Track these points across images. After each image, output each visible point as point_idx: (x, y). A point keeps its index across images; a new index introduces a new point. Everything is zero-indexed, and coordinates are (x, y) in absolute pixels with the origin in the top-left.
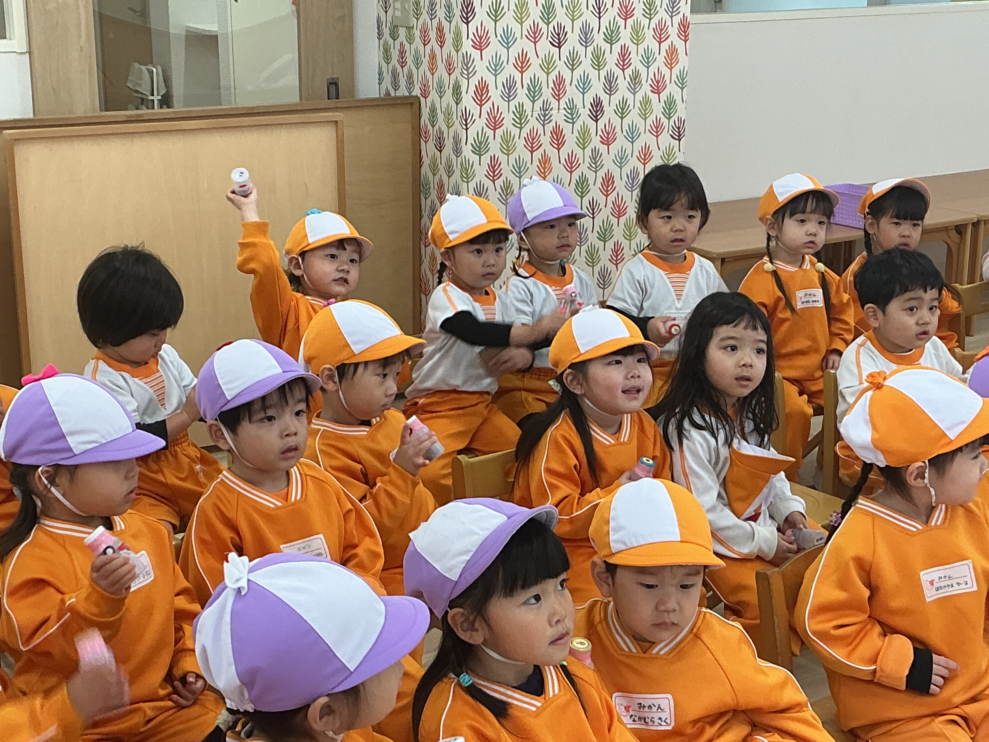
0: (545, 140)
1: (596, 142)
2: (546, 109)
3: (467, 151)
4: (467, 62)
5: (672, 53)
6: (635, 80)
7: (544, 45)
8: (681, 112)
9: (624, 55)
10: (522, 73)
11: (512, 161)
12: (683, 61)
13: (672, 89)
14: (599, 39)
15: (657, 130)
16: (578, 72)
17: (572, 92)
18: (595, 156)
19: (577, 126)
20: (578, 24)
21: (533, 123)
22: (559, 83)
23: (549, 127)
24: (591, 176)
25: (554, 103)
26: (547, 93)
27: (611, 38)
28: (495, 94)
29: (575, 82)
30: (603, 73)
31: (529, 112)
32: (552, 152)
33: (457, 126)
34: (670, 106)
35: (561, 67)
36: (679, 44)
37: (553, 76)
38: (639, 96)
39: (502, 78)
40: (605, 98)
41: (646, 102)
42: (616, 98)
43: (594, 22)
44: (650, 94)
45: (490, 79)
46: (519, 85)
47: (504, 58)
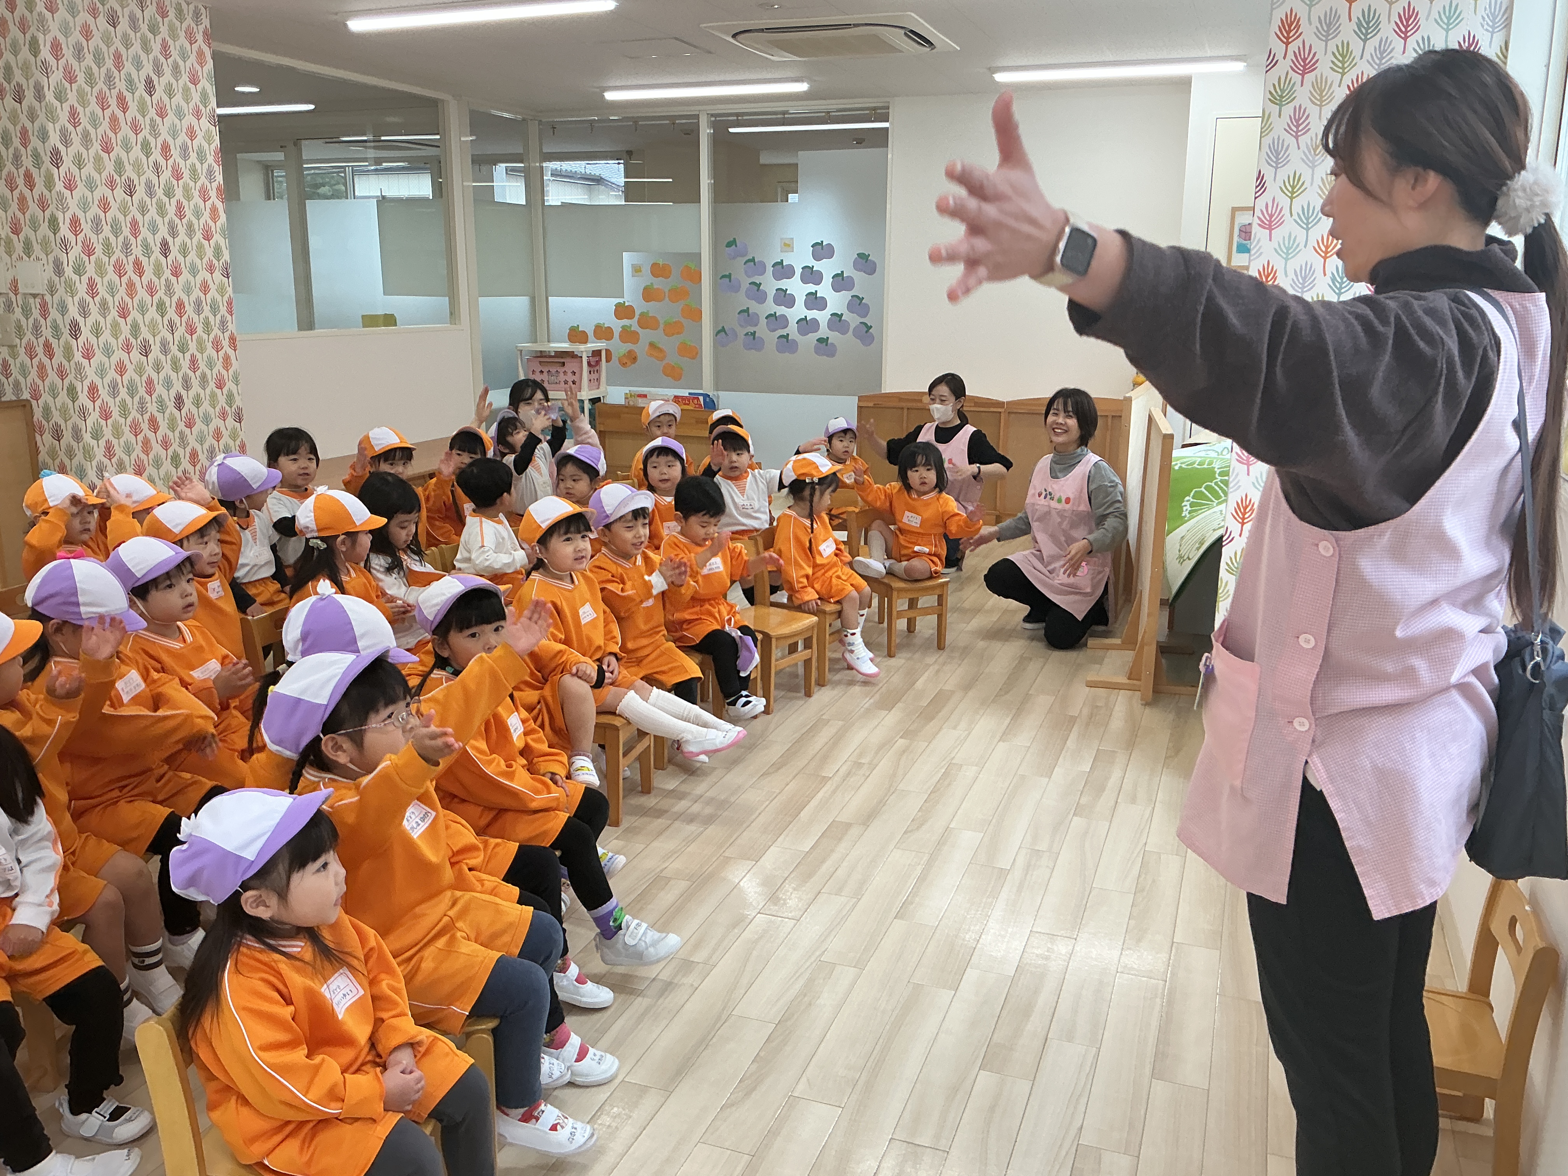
0: (145, 426)
1: (181, 426)
2: (142, 403)
3: (87, 437)
4: (79, 368)
5: (227, 359)
6: (204, 379)
7: (135, 354)
8: (238, 402)
9: (193, 361)
10: (121, 376)
11: (122, 443)
12: (235, 365)
13: (230, 385)
14: (174, 349)
15: (223, 416)
16: (162, 375)
17: (160, 389)
18: (182, 437)
19: (167, 415)
20: (158, 339)
21: (134, 414)
22: (150, 383)
23: (147, 417)
24: (181, 451)
25: (148, 398)
26: (142, 391)
27: (183, 349)
28: (103, 393)
29: (161, 382)
30: (181, 374)
31: (130, 406)
32: (151, 435)
33: (75, 419)
34: (230, 398)
35: (150, 371)
36: (231, 352)
37: (144, 378)
38: (208, 391)
39: (107, 380)
40: (183, 393)
41: (213, 396)
42: (192, 393)
43: (169, 337)
44: (215, 389)
45: (98, 381)
46: (120, 385)
47: (107, 365)
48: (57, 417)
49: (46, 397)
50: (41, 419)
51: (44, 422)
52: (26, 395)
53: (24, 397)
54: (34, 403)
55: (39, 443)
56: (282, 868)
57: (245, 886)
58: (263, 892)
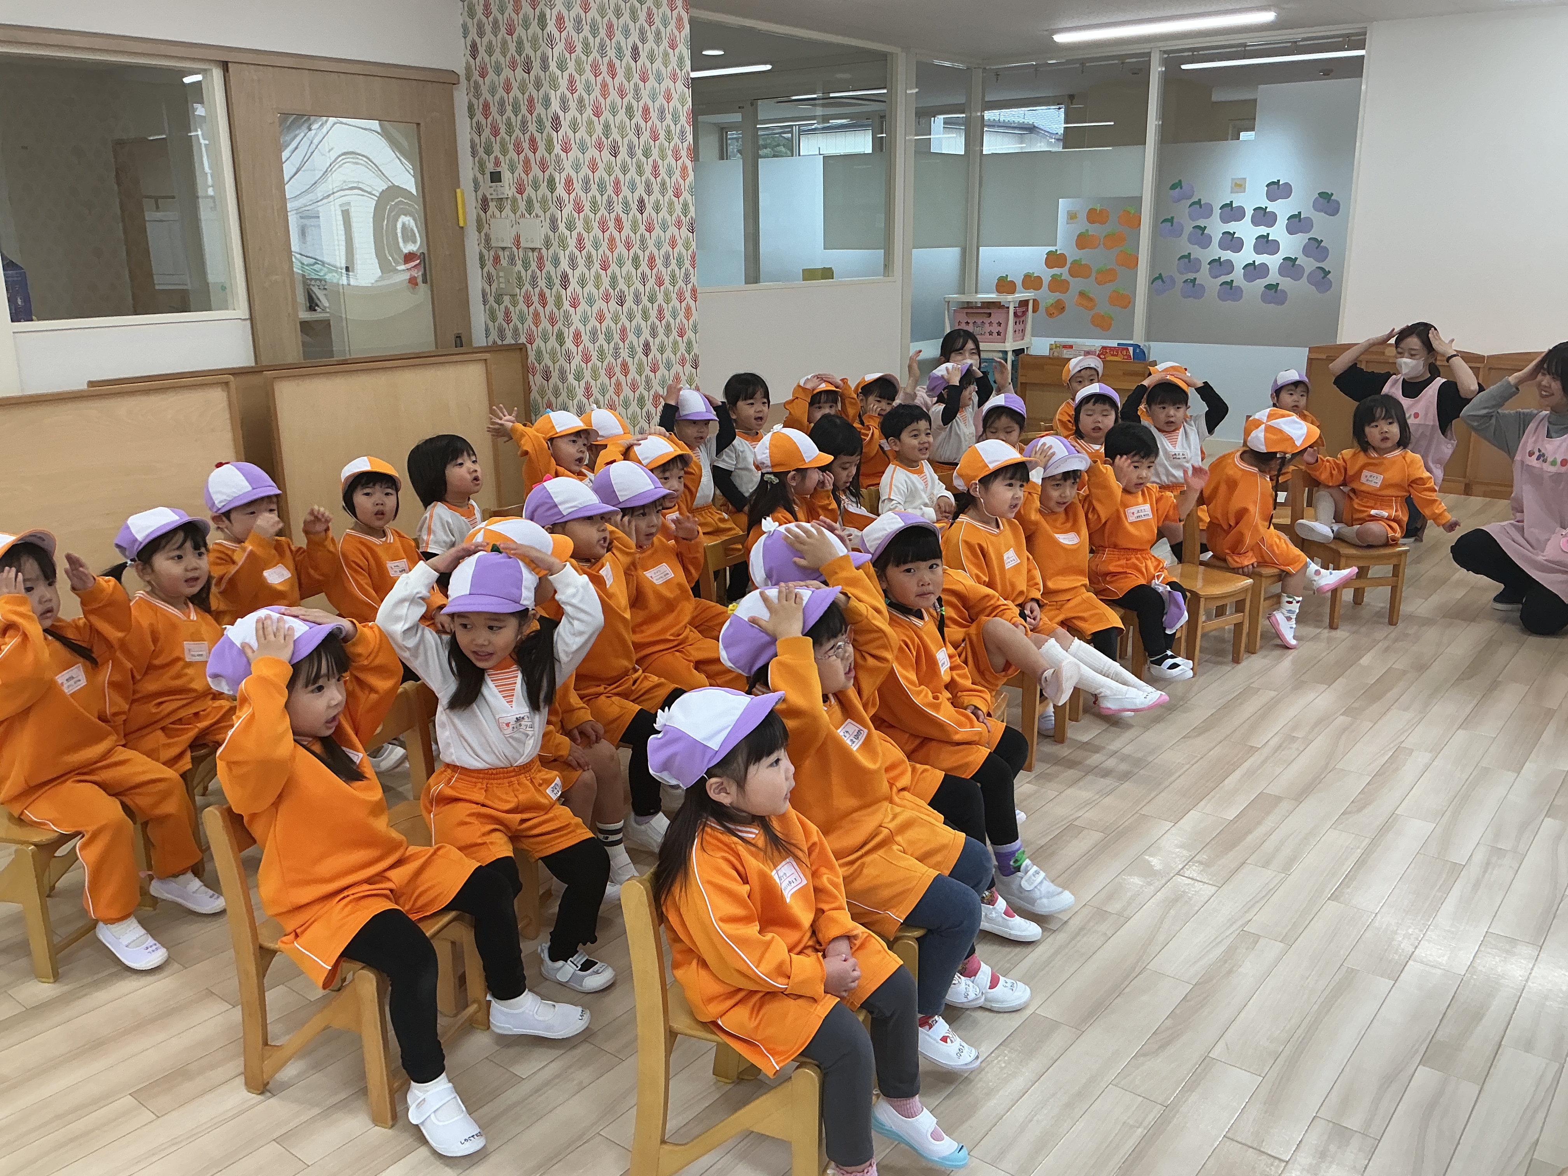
0: (618, 370)
1: (647, 371)
2: (616, 349)
3: (571, 378)
4: (567, 316)
5: (688, 309)
6: (668, 327)
7: (613, 304)
8: (696, 350)
9: (660, 311)
10: (601, 323)
11: (599, 385)
12: (695, 316)
13: (690, 334)
14: (645, 300)
15: (683, 362)
16: (634, 323)
17: (631, 337)
18: (648, 381)
19: (636, 359)
20: (632, 289)
21: (610, 359)
22: (623, 330)
23: (619, 361)
24: (646, 393)
25: (621, 344)
26: (617, 337)
27: (652, 300)
28: (585, 338)
29: (633, 330)
30: (649, 323)
31: (606, 351)
32: (622, 378)
33: (562, 361)
34: (689, 344)
35: (624, 320)
36: (692, 303)
37: (619, 326)
38: (671, 338)
39: (589, 327)
40: (651, 340)
41: (675, 343)
42: (658, 341)
43: (641, 288)
44: (677, 337)
45: (581, 328)
46: (599, 332)
47: (589, 313)
48: (547, 361)
49: (539, 342)
50: (534, 361)
51: (536, 364)
52: (523, 340)
53: (520, 342)
54: (529, 346)
55: (532, 383)
56: (741, 760)
57: (710, 773)
58: (724, 780)
